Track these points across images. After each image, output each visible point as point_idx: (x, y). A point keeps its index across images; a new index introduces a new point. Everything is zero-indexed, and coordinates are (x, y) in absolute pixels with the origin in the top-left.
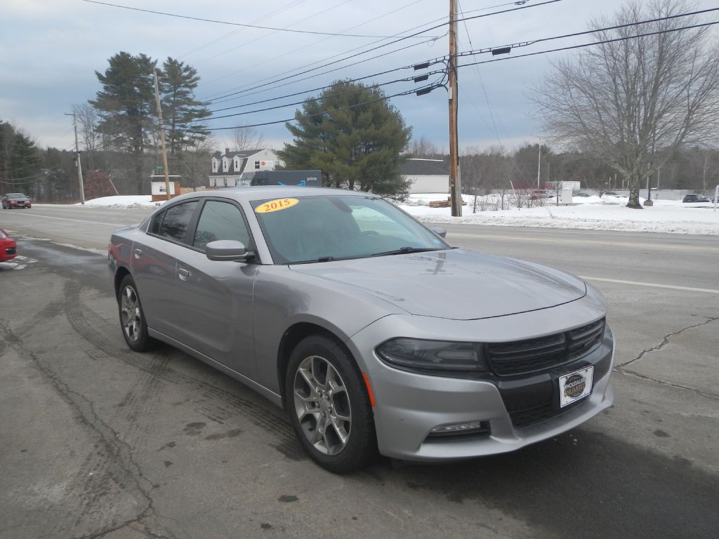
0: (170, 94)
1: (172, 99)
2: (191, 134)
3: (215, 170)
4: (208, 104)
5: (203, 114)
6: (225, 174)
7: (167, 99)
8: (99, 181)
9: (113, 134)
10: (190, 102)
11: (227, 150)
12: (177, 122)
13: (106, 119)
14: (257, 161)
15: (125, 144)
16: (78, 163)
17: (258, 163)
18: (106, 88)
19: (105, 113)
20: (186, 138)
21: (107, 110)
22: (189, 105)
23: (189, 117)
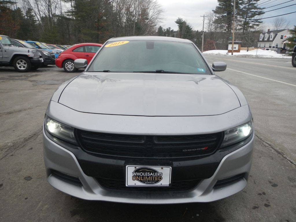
0: (247, 5)
1: (247, 7)
2: (253, 23)
3: (261, 40)
4: (264, 8)
5: (260, 13)
6: (266, 41)
7: (245, 8)
8: (210, 44)
9: (219, 24)
10: (255, 8)
11: (269, 30)
12: (248, 17)
13: (218, 18)
14: (282, 35)
15: (224, 28)
16: (203, 36)
17: (283, 36)
18: (220, 4)
19: (218, 15)
20: (251, 25)
21: (218, 14)
22: (254, 9)
23: (254, 15)
